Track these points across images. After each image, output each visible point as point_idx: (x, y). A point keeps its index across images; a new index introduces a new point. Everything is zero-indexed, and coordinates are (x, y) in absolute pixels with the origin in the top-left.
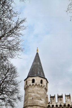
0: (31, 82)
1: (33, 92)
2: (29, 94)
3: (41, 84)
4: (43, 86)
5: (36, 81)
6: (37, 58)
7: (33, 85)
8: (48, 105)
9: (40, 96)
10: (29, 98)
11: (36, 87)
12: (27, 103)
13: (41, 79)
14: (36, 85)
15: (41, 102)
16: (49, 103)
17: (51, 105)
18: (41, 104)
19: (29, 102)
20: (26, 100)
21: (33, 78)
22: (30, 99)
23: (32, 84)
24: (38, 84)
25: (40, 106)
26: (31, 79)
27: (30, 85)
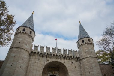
0: (22, 30)
1: (22, 38)
2: (18, 38)
3: (29, 34)
4: (31, 36)
5: (26, 31)
7: (23, 33)
8: (31, 51)
9: (26, 42)
11: (25, 35)
12: (14, 45)
13: (31, 30)
14: (26, 33)
15: (26, 47)
16: (33, 50)
17: (34, 52)
20: (13, 43)
21: (24, 28)
22: (18, 43)
23: (22, 32)
25: (24, 49)
27: (20, 32)
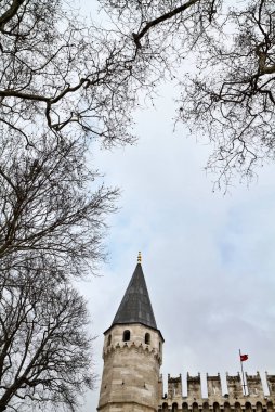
0: (121, 337)
1: (126, 366)
2: (115, 370)
3: (145, 346)
4: (150, 350)
5: (133, 337)
6: (138, 278)
7: (126, 346)
8: (162, 402)
9: (141, 377)
10: (114, 382)
11: (133, 351)
12: (108, 395)
13: (146, 331)
14: (133, 346)
15: (145, 393)
16: (166, 396)
17: (170, 403)
18: (145, 399)
19: (113, 394)
20: (105, 387)
21: (127, 328)
22: (117, 385)
23: (122, 344)
24: (138, 345)
25: (142, 406)
26: (121, 330)
27: (118, 347)
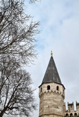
0: (46, 88)
1: (49, 100)
2: (45, 102)
3: (57, 91)
4: (59, 93)
5: (51, 88)
7: (49, 92)
8: (66, 113)
9: (56, 104)
10: (45, 106)
11: (52, 94)
13: (57, 85)
14: (52, 91)
15: (58, 110)
16: (67, 111)
17: (69, 114)
18: (58, 113)
19: (44, 111)
20: (41, 109)
21: (48, 84)
22: (46, 108)
23: (47, 91)
24: (54, 91)
25: (57, 115)
26: (46, 85)
27: (45, 92)
